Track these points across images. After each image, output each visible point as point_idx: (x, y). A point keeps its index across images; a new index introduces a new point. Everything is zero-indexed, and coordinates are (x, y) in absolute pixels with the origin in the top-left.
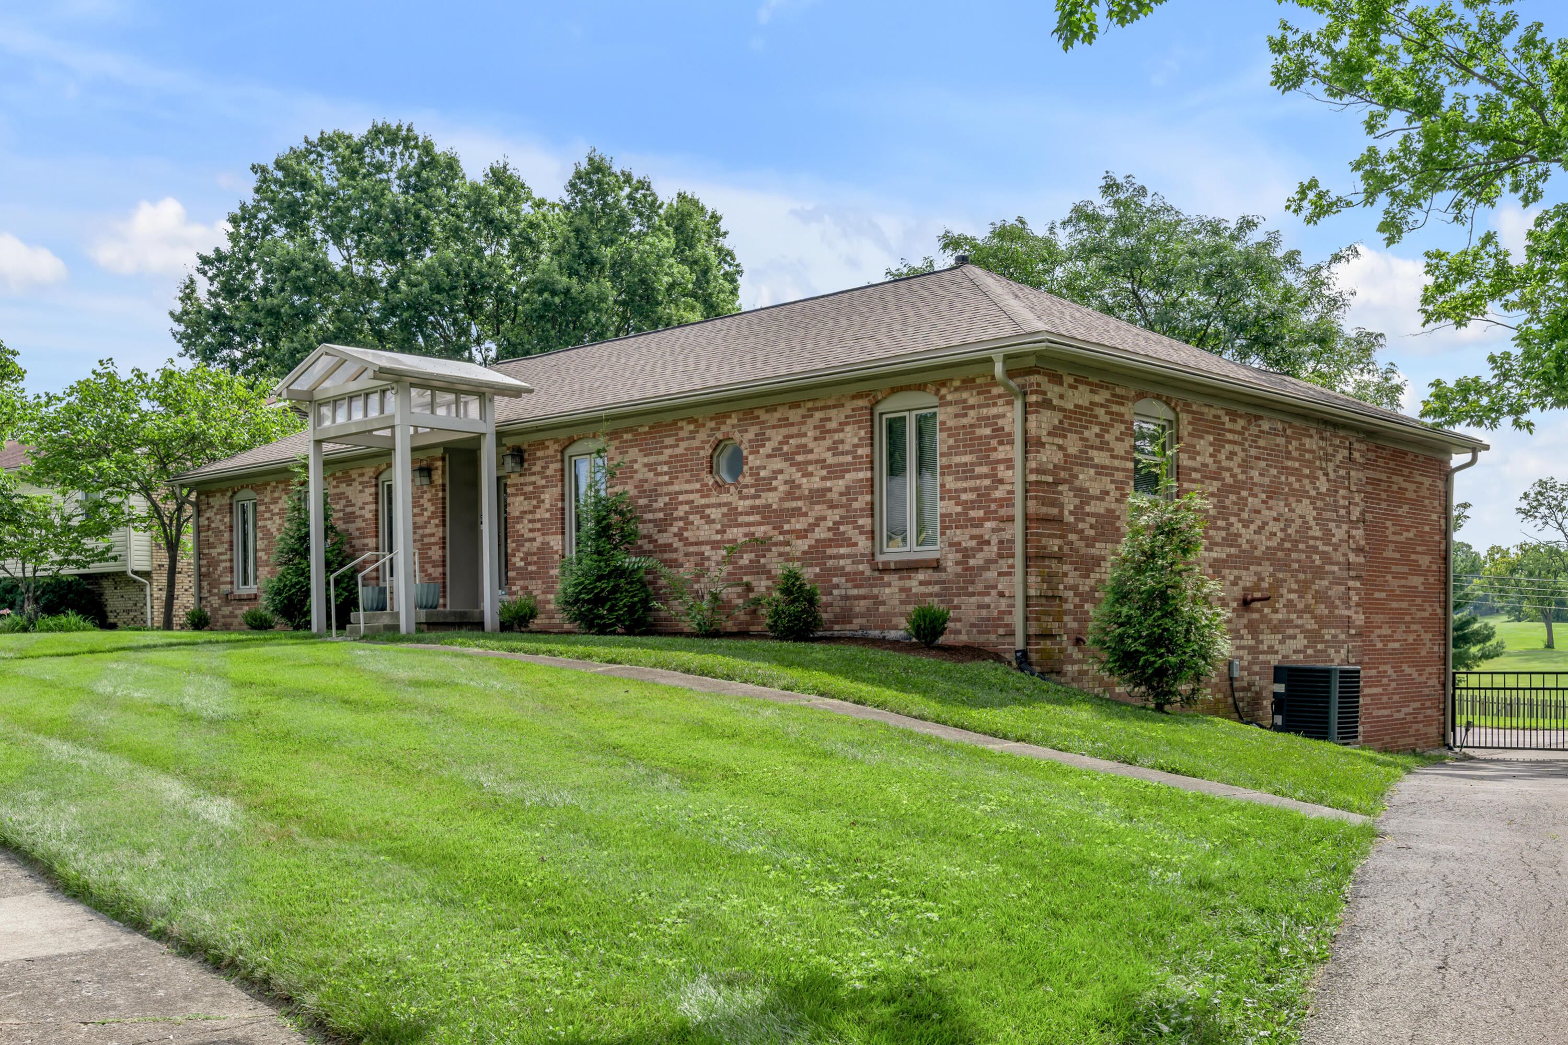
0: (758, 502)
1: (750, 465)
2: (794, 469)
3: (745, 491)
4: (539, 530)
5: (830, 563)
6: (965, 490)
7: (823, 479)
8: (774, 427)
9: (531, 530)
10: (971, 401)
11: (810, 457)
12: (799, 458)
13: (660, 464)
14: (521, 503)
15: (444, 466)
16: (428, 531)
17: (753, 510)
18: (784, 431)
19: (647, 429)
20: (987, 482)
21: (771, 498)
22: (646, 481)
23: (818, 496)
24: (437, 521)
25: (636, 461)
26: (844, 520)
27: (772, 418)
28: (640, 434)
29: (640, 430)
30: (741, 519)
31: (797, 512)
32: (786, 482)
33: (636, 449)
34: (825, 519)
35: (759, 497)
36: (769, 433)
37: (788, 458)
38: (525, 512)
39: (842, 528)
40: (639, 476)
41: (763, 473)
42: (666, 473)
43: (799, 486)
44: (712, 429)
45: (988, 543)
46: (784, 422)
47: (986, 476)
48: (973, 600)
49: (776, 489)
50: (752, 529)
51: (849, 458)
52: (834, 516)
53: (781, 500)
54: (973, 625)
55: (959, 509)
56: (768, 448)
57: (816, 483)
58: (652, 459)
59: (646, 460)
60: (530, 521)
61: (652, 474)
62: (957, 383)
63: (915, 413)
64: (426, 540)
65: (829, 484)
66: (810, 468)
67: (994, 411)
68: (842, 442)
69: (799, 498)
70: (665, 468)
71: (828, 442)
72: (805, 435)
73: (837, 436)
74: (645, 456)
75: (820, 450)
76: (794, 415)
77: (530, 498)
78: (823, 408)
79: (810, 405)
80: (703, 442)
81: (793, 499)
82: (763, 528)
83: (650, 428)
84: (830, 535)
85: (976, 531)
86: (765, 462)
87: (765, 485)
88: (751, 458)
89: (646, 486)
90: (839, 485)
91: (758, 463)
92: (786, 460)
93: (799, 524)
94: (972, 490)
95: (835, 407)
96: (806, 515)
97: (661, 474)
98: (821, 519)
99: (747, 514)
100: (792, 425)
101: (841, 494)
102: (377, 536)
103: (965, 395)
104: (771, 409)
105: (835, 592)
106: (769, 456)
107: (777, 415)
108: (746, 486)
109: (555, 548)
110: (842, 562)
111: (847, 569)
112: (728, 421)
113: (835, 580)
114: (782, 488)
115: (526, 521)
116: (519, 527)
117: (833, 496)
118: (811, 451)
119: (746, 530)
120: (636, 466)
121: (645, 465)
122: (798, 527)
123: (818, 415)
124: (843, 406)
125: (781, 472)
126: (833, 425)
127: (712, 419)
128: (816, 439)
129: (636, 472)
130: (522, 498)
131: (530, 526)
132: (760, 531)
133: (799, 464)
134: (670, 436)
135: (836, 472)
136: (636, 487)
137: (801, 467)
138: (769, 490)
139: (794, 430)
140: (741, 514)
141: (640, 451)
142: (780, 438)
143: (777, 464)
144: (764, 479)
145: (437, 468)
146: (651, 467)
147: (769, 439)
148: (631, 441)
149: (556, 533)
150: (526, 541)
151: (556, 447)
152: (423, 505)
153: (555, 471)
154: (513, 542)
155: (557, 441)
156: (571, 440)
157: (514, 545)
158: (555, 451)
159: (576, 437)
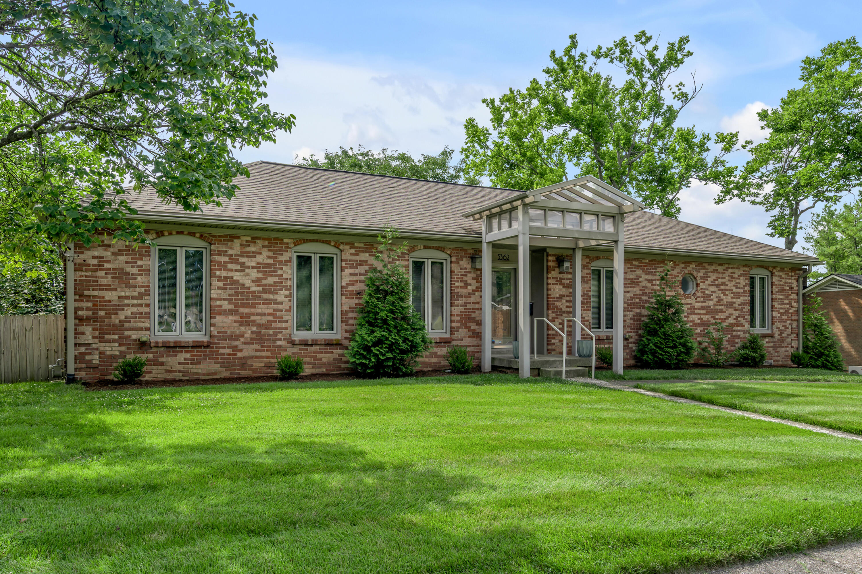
0: (704, 304)
1: (701, 287)
2: (720, 292)
3: (698, 299)
5: (735, 333)
6: (781, 308)
7: (732, 298)
8: (711, 272)
9: (567, 307)
10: (783, 276)
11: (727, 288)
12: (722, 287)
13: (655, 280)
14: (560, 290)
16: (472, 300)
17: (702, 308)
18: (716, 275)
19: (647, 261)
20: (788, 306)
21: (710, 303)
22: (647, 287)
23: (730, 305)
25: (641, 277)
26: (740, 316)
27: (711, 268)
28: (644, 263)
29: (643, 261)
30: (696, 312)
31: (721, 311)
32: (717, 297)
33: (641, 271)
34: (732, 314)
35: (705, 302)
36: (710, 274)
37: (718, 286)
38: (564, 296)
39: (739, 319)
40: (643, 284)
41: (707, 292)
42: (658, 285)
43: (722, 300)
44: (683, 268)
45: (788, 328)
46: (716, 271)
47: (787, 304)
48: (784, 349)
49: (712, 300)
50: (702, 316)
51: (742, 291)
52: (736, 314)
53: (715, 305)
54: (783, 358)
55: (779, 315)
56: (709, 281)
57: (729, 299)
58: (651, 277)
59: (647, 277)
60: (567, 301)
61: (650, 285)
62: (779, 269)
63: (759, 276)
64: (469, 306)
65: (734, 300)
66: (727, 293)
67: (790, 281)
68: (739, 283)
69: (722, 305)
70: (658, 283)
71: (734, 283)
72: (725, 278)
73: (738, 281)
74: (646, 274)
75: (730, 285)
76: (721, 269)
77: (568, 288)
78: (732, 268)
79: (727, 266)
80: (678, 273)
81: (720, 305)
82: (707, 317)
83: (649, 261)
84: (735, 321)
85: (784, 324)
86: (708, 287)
87: (707, 297)
88: (701, 284)
89: (647, 290)
90: (738, 301)
91: (705, 287)
92: (717, 287)
93: (722, 316)
94: (783, 309)
95: (737, 268)
96: (725, 312)
97: (655, 285)
98: (731, 315)
99: (699, 309)
100: (719, 273)
101: (739, 305)
103: (781, 274)
104: (711, 264)
105: (737, 345)
106: (709, 285)
107: (713, 267)
108: (699, 297)
110: (739, 333)
111: (741, 336)
112: (691, 266)
113: (736, 340)
114: (715, 300)
115: (564, 301)
116: (557, 304)
117: (736, 305)
118: (727, 285)
119: (699, 317)
120: (640, 279)
121: (646, 279)
122: (722, 317)
123: (730, 271)
124: (739, 269)
125: (715, 292)
126: (736, 276)
127: (683, 263)
128: (729, 281)
129: (641, 282)
130: (561, 287)
131: (568, 304)
132: (705, 318)
133: (722, 290)
134: (661, 267)
135: (737, 296)
136: (640, 290)
137: (723, 292)
138: (710, 300)
139: (720, 275)
140: (696, 309)
141: (643, 272)
142: (714, 278)
143: (713, 288)
144: (707, 294)
146: (650, 281)
147: (710, 277)
148: (637, 265)
149: (588, 310)
150: (564, 312)
151: (588, 260)
152: (466, 281)
153: (587, 274)
154: (553, 313)
155: (588, 257)
156: (598, 258)
157: (554, 315)
158: (587, 262)
159: (601, 257)
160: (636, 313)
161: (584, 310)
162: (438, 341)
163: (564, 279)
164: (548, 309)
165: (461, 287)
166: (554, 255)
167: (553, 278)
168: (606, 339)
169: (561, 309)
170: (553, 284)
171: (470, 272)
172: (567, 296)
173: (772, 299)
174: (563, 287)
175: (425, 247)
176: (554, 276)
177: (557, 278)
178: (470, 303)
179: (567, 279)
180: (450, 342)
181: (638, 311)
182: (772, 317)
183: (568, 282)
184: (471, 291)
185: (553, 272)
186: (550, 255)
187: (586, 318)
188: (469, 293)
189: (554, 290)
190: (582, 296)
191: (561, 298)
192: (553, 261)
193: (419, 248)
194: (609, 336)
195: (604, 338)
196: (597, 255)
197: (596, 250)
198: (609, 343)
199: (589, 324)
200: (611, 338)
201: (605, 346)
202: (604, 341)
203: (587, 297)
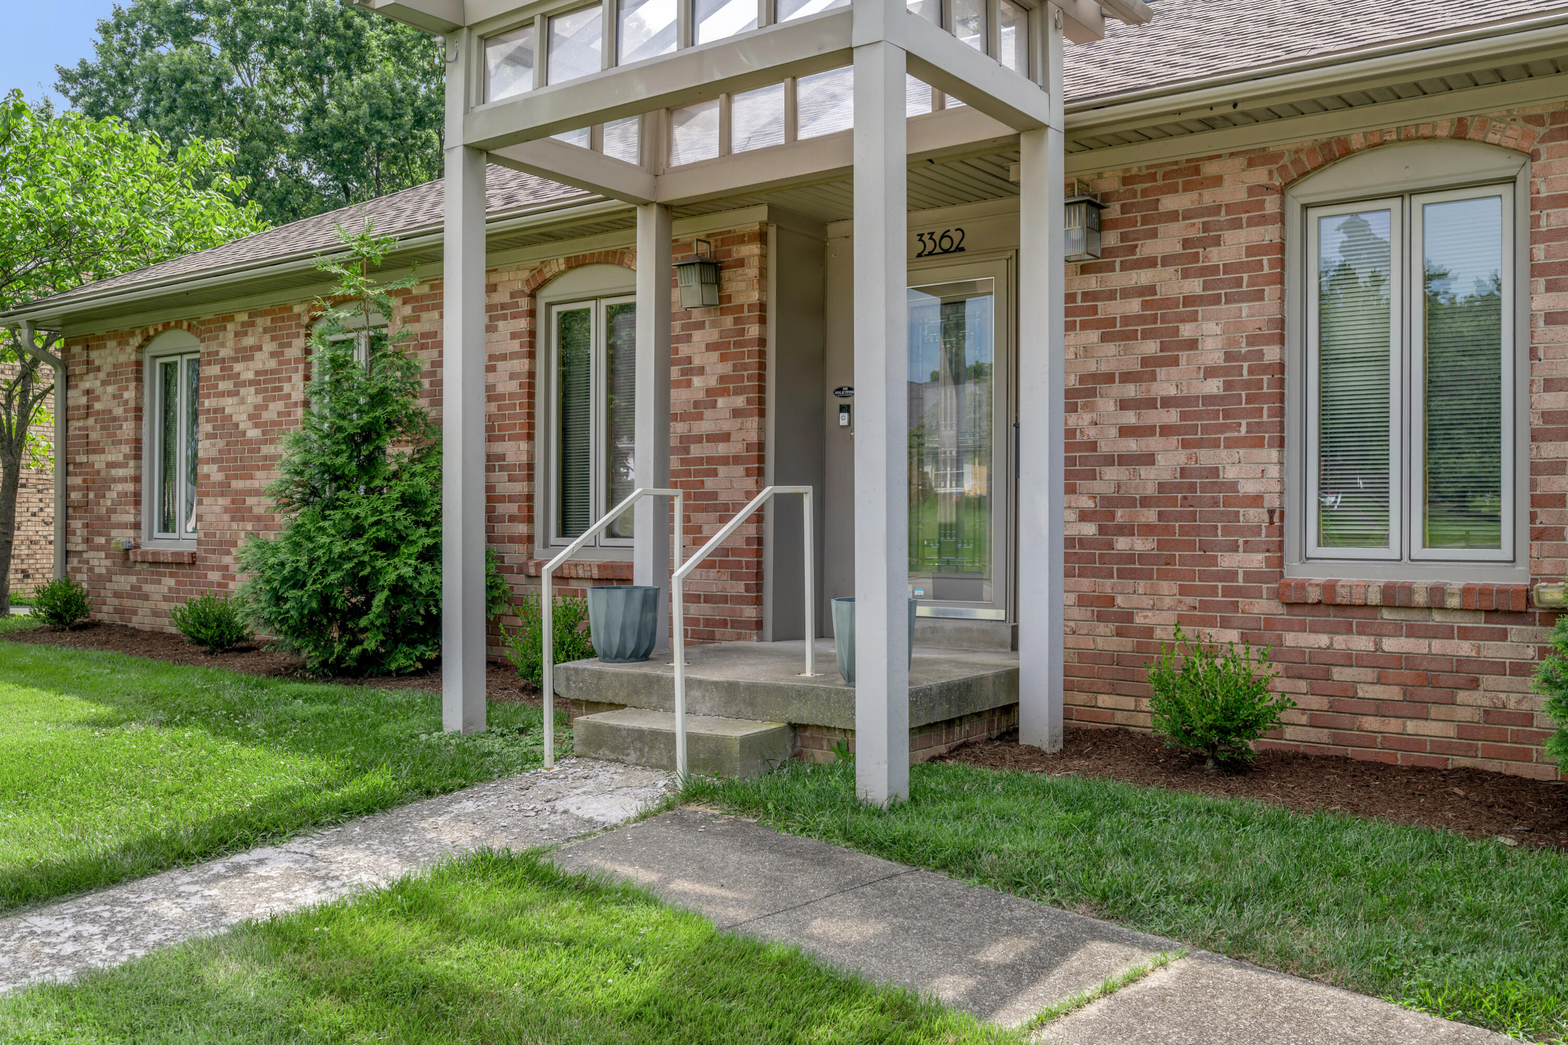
4: (1166, 431)
9: (1125, 431)
15: (763, 257)
16: (705, 426)
24: (740, 401)
38: (1109, 378)
60: (1124, 405)
64: (696, 451)
77: (1132, 336)
102: (530, 437)
109: (1248, 488)
130: (1093, 336)
145: (741, 263)
149: (1258, 443)
150: (1109, 460)
151: (1260, 175)
152: (689, 360)
153: (1250, 250)
155: (1258, 158)
156: (1334, 152)
158: (1251, 190)
159: (1357, 141)
163: (1111, 295)
169: (1093, 446)
171: (700, 325)
172: (1127, 377)
174: (1104, 338)
175: (574, 263)
178: (699, 439)
179: (1127, 293)
183: (1134, 306)
184: (701, 396)
188: (696, 404)
191: (1092, 393)
193: (555, 269)
194: (1409, 589)
195: (1374, 598)
196: (1323, 138)
197: (1229, 109)
198: (1412, 632)
199: (1266, 517)
200: (1420, 598)
201: (1391, 645)
202: (1387, 614)
203: (1250, 372)
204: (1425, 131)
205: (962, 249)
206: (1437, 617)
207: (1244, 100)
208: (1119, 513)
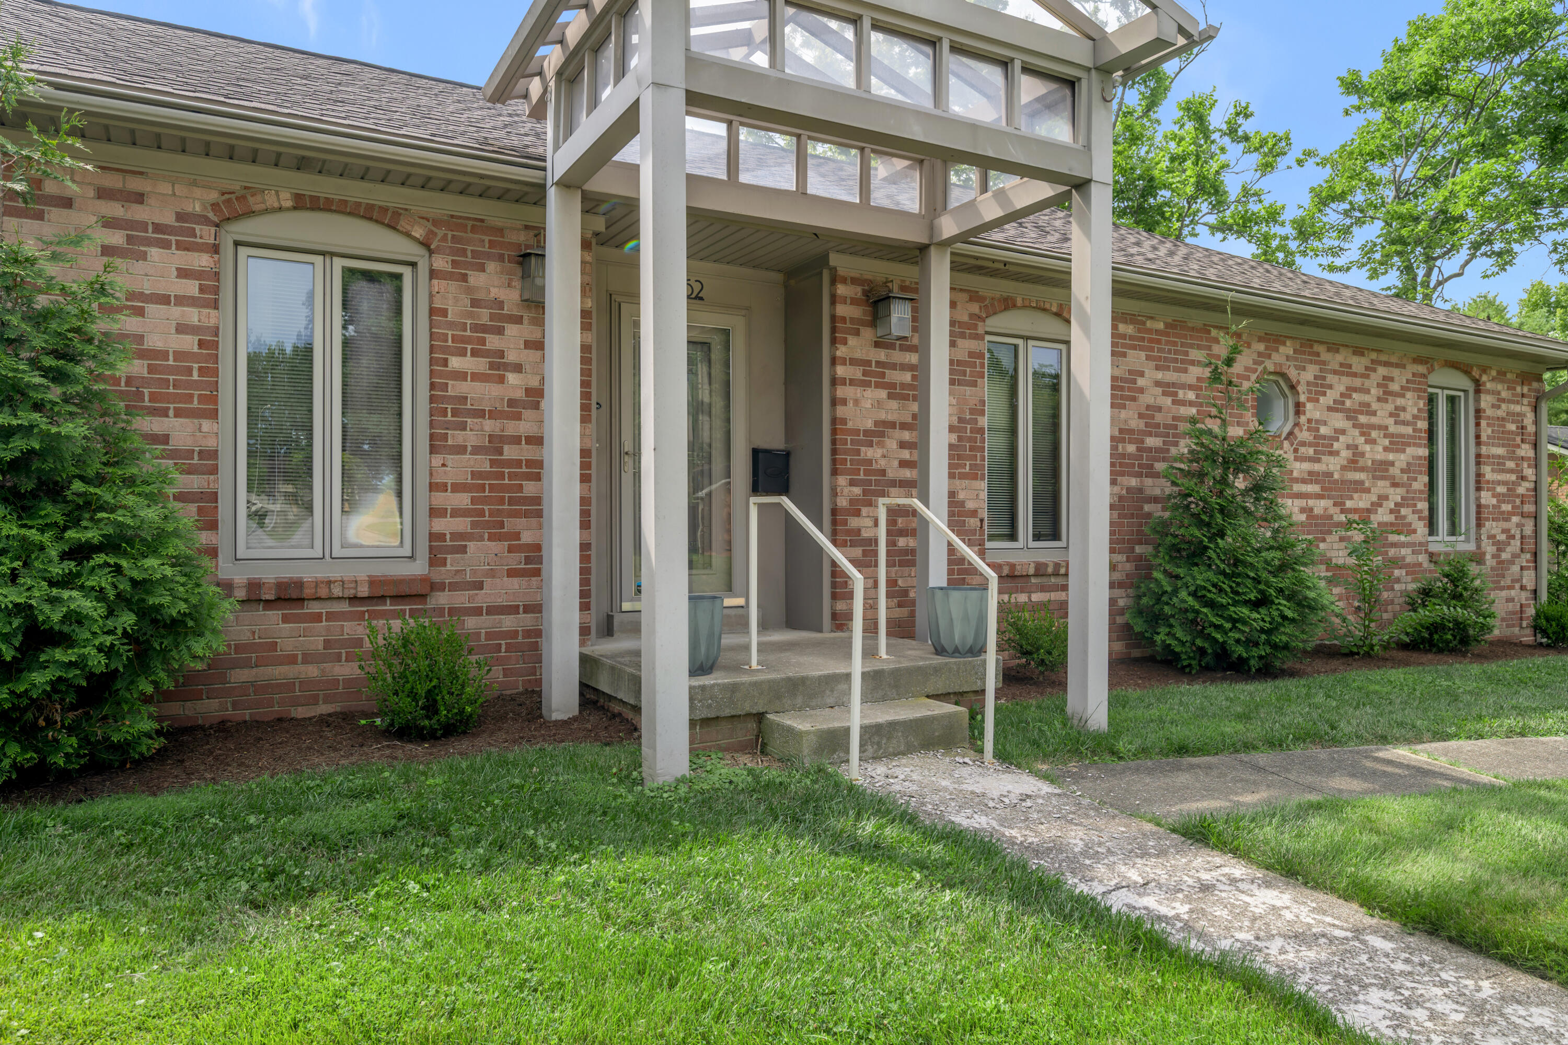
0: (1317, 467)
1: (1308, 415)
2: (1356, 432)
3: (1302, 450)
5: (1392, 552)
6: (1499, 483)
7: (1386, 449)
8: (1335, 372)
9: (904, 464)
10: (1504, 394)
11: (1374, 420)
12: (1363, 419)
13: (1183, 386)
14: (879, 404)
15: (591, 265)
16: (524, 427)
17: (1312, 477)
18: (1347, 381)
19: (1161, 326)
20: (1513, 477)
21: (1332, 464)
22: (1159, 409)
23: (1381, 469)
25: (1142, 374)
26: (1405, 502)
27: (1335, 360)
28: (1150, 331)
29: (1149, 324)
30: (1297, 488)
31: (1359, 487)
32: (1348, 447)
33: (1143, 354)
34: (1386, 498)
35: (1318, 460)
36: (1331, 379)
37: (1351, 415)
38: (893, 425)
39: (1403, 511)
40: (1147, 399)
41: (1323, 430)
42: (1191, 404)
43: (1362, 454)
44: (1260, 354)
45: (1513, 537)
46: (1345, 370)
47: (1511, 471)
48: (1504, 593)
49: (1337, 453)
50: (1311, 502)
51: (1409, 430)
52: (1396, 495)
53: (1344, 468)
54: (1503, 620)
55: (1494, 501)
56: (1328, 399)
57: (1380, 455)
58: (1170, 376)
59: (1159, 375)
60: (903, 445)
61: (1169, 401)
62: (1494, 373)
63: (1446, 392)
65: (1391, 457)
66: (1374, 434)
67: (1517, 408)
68: (1404, 409)
69: (1362, 469)
70: (1191, 396)
71: (1390, 407)
72: (1367, 391)
73: (1400, 402)
74: (1158, 368)
75: (1382, 415)
76: (1358, 364)
77: (905, 398)
78: (1386, 364)
79: (1374, 356)
80: (1247, 369)
81: (1356, 470)
82: (1323, 503)
83: (1167, 325)
84: (1390, 518)
85: (1505, 525)
86: (1326, 415)
87: (1324, 446)
88: (1309, 406)
89: (1159, 418)
90: (1401, 459)
91: (1317, 415)
92: (1348, 418)
93: (1361, 502)
94: (1505, 483)
95: (1397, 366)
96: (1368, 491)
97: (1183, 403)
98: (1383, 498)
99: (1304, 481)
100: (1355, 375)
101: (1403, 471)
102: (216, 415)
103: (1500, 387)
104: (1333, 348)
105: (1397, 587)
106: (1330, 409)
107: (1339, 358)
108: (1303, 444)
110: (1403, 551)
111: (1409, 560)
112: (1282, 349)
113: (1397, 573)
114: (1345, 454)
115: (892, 444)
116: (869, 453)
117: (1395, 471)
118: (1374, 413)
119: (1301, 503)
120: (1141, 382)
121: (1158, 384)
122: (1362, 505)
123: (1382, 371)
124: (1404, 367)
125: (1343, 432)
126: (1395, 387)
127: (1260, 339)
128: (1379, 399)
129: (1141, 390)
130: (883, 394)
131: (906, 454)
132: (1320, 506)
133: (1361, 426)
134: (1199, 347)
135: (1397, 444)
136: (1141, 416)
137: (1365, 430)
138: (1331, 453)
139: (1357, 382)
140: (1296, 480)
141: (1148, 358)
142: (1342, 389)
143: (1338, 421)
144: (1324, 437)
146: (1169, 389)
147: (1330, 387)
148: (1131, 338)
149: (974, 477)
150: (893, 483)
151: (975, 308)
152: (501, 354)
153: (971, 354)
154: (852, 483)
155: (974, 297)
156: (1008, 304)
157: (857, 490)
158: (972, 316)
159: (1019, 302)
160: (1129, 490)
161: (963, 476)
162: (364, 591)
163: (893, 367)
164: (835, 472)
165: (476, 377)
166: (855, 281)
167: (854, 362)
168: (1036, 575)
169: (883, 472)
170: (852, 382)
171: (518, 320)
172: (904, 426)
173: (1478, 456)
174: (890, 396)
176: (858, 355)
177: (868, 363)
178: (516, 440)
179: (904, 367)
180: (422, 597)
181: (1133, 482)
182: (1479, 506)
183: (907, 377)
184: (520, 394)
185: (852, 341)
186: (844, 281)
187: (970, 505)
188: (512, 402)
189: (856, 402)
190: (952, 429)
191: (882, 434)
192: (854, 302)
193: (271, 200)
194: (1046, 565)
195: (1032, 571)
196: (1005, 294)
197: (1001, 266)
198: (1043, 589)
199: (979, 524)
200: (1050, 570)
201: (1036, 597)
202: (1033, 580)
203: (971, 432)
204: (1047, 306)
205: (701, 299)
206: (1053, 580)
207: (1010, 263)
208: (900, 520)
